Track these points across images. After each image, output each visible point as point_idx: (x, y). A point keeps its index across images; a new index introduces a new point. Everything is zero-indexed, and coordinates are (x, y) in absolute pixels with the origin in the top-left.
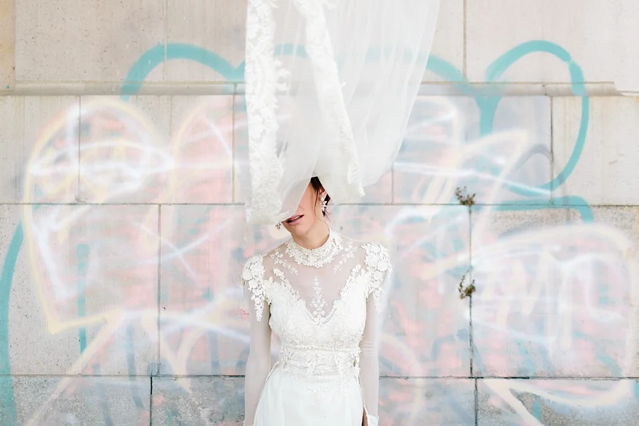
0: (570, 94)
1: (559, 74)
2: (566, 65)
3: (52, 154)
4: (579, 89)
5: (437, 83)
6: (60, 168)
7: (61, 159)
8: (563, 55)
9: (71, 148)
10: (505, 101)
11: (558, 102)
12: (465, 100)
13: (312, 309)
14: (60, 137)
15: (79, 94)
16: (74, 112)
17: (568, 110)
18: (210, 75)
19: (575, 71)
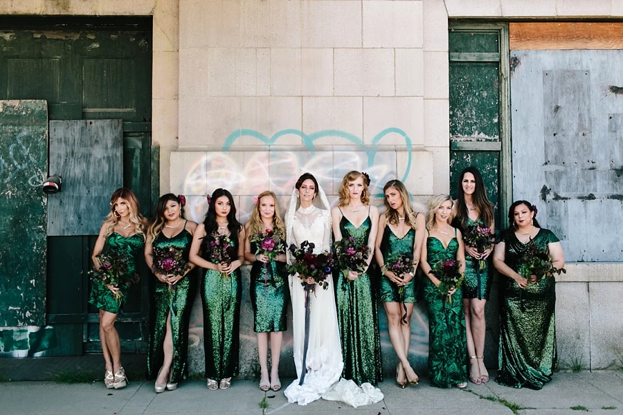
0: (406, 150)
1: (401, 142)
2: (404, 138)
3: (195, 176)
4: (409, 149)
5: (352, 145)
6: (199, 181)
7: (199, 178)
8: (403, 134)
9: (203, 173)
10: (378, 153)
11: (399, 153)
12: (362, 153)
13: (305, 227)
14: (199, 168)
15: (206, 151)
16: (204, 158)
17: (403, 157)
18: (259, 142)
19: (408, 140)
